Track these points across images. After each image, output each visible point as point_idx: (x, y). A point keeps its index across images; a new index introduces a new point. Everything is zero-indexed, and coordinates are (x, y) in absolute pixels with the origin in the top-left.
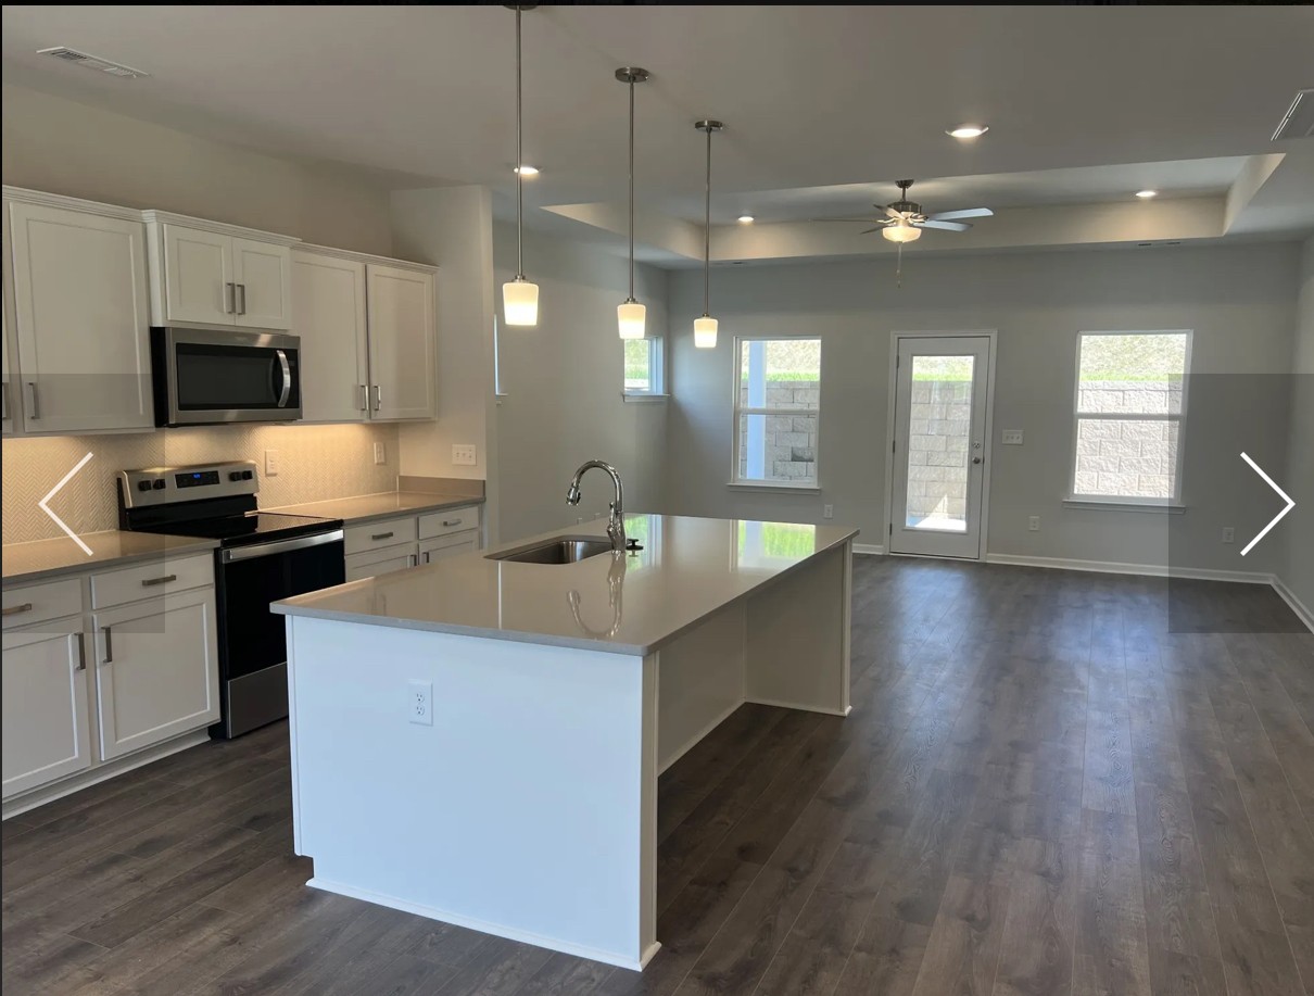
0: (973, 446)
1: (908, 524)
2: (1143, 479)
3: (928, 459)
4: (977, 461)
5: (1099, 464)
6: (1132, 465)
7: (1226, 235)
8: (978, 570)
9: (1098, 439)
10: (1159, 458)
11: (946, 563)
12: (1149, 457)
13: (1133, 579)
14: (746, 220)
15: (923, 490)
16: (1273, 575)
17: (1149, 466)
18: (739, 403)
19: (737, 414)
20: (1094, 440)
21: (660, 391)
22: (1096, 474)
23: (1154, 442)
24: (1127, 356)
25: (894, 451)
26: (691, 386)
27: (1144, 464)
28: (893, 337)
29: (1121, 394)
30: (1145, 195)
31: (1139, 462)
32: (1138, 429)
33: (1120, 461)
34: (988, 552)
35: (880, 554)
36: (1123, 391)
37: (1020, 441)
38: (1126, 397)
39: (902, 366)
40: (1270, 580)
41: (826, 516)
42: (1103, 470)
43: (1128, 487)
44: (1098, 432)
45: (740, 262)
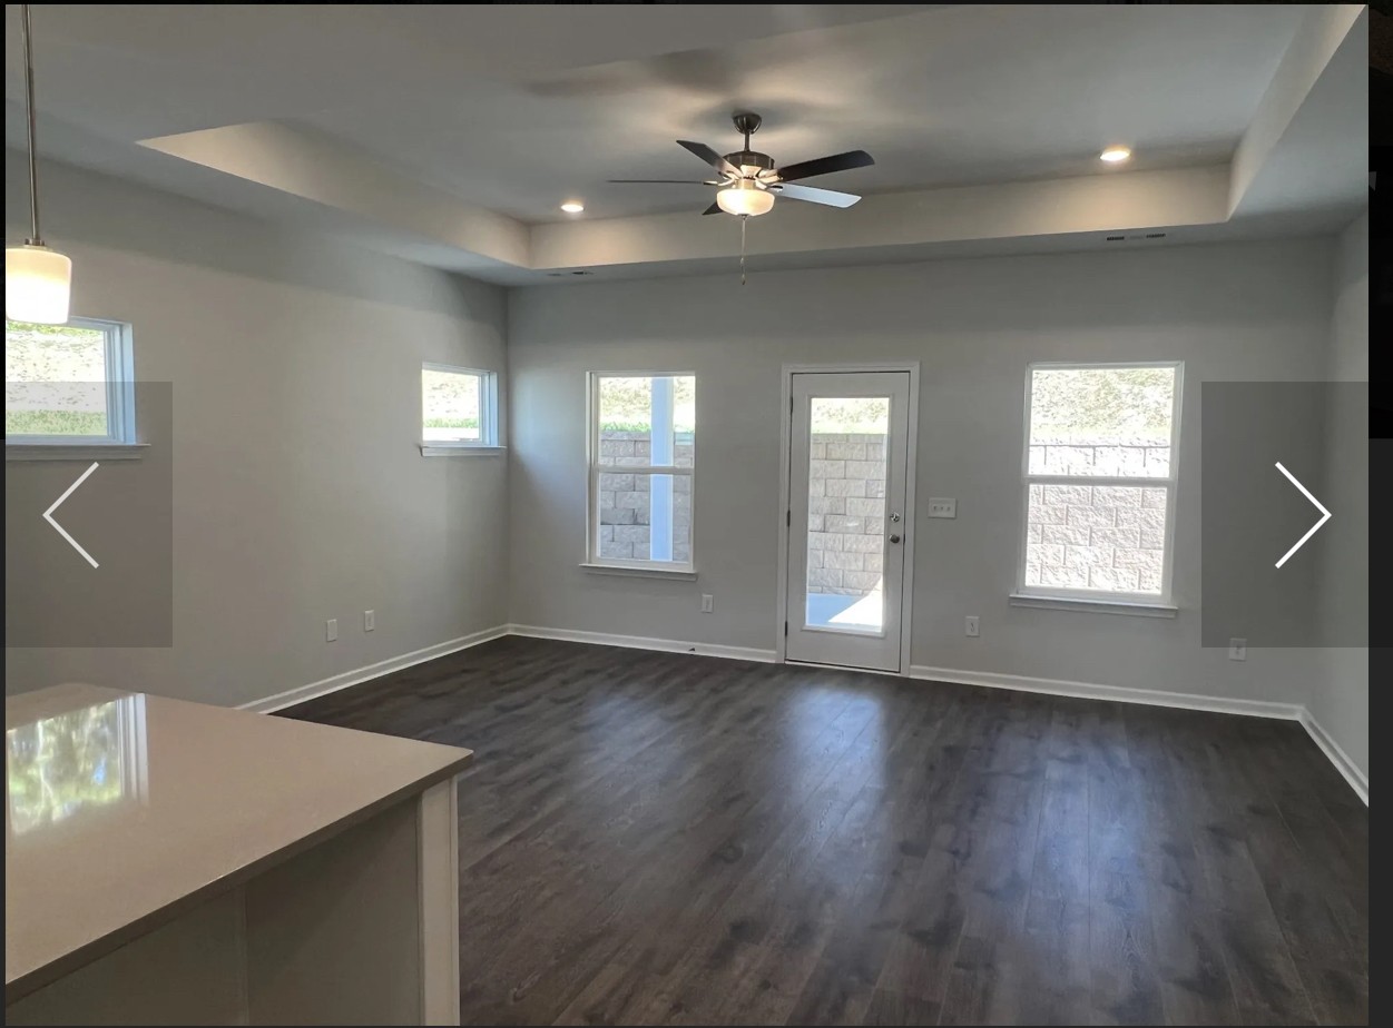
0: (892, 518)
1: (809, 624)
2: (1118, 553)
3: (866, 527)
4: (895, 540)
5: (1065, 535)
6: (1105, 537)
7: (1232, 219)
8: (898, 690)
9: (1065, 505)
10: (1138, 530)
11: (854, 679)
12: (1125, 526)
13: (1107, 710)
14: (573, 208)
15: (861, 564)
16: (1301, 708)
17: (1127, 539)
18: (596, 460)
19: (592, 473)
20: (1059, 506)
21: (493, 441)
22: (1062, 547)
23: (1132, 509)
24: (1101, 412)
25: (789, 524)
26: (537, 434)
27: (1119, 535)
28: (786, 374)
29: (1090, 451)
30: (1115, 156)
31: (1114, 533)
32: (1112, 494)
33: (1091, 532)
34: (911, 663)
35: (773, 662)
36: (1094, 447)
37: (952, 515)
38: (1098, 454)
39: (798, 411)
40: (1297, 713)
41: (704, 609)
42: (1071, 543)
43: (1101, 563)
44: (1065, 497)
45: (579, 272)
